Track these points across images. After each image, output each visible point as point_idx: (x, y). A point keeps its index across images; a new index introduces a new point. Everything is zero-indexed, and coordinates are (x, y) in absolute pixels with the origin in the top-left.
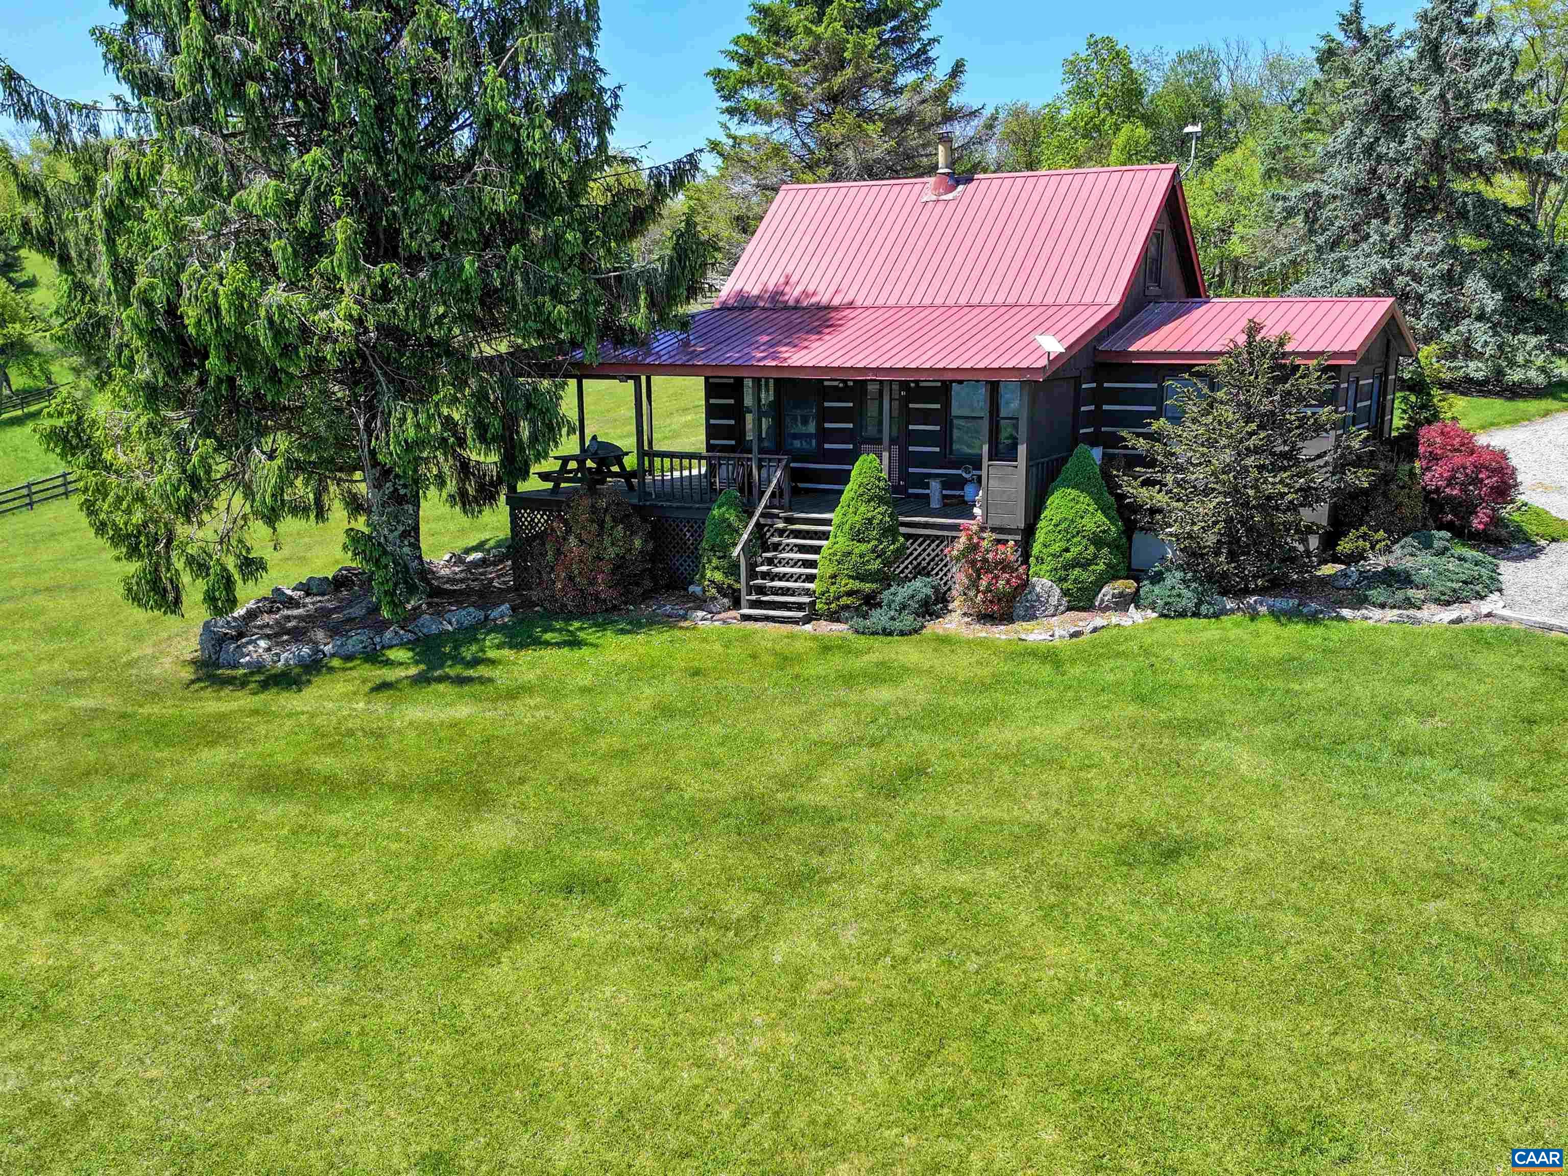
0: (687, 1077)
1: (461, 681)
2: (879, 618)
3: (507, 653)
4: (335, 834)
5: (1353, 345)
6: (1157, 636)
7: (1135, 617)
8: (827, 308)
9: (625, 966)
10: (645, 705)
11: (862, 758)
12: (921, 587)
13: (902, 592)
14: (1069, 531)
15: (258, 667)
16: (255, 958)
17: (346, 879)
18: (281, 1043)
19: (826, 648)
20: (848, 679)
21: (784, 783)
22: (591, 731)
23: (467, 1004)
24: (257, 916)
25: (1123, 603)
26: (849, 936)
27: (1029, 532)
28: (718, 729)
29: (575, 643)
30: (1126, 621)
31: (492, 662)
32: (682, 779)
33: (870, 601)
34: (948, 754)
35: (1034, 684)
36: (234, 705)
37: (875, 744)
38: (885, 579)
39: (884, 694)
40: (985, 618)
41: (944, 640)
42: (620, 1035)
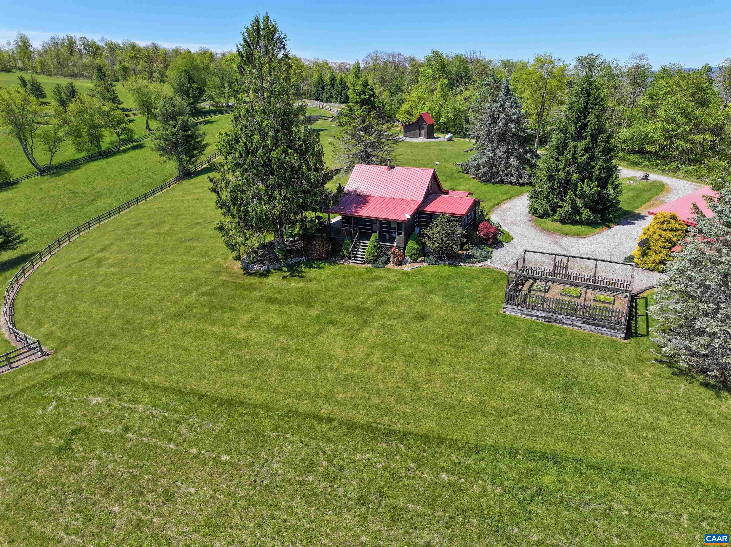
0: (351, 355)
1: (300, 277)
2: (377, 264)
3: (307, 270)
4: (286, 312)
5: (464, 213)
6: (427, 270)
7: (424, 265)
8: (366, 196)
9: (340, 337)
10: (335, 284)
11: (375, 298)
12: (384, 258)
13: (381, 259)
14: (412, 249)
15: (257, 271)
16: (280, 335)
17: (291, 321)
18: (289, 350)
19: (368, 271)
20: (372, 279)
21: (362, 303)
22: (327, 290)
23: (317, 344)
24: (278, 328)
25: (422, 262)
26: (374, 332)
27: (405, 248)
28: (349, 291)
29: (319, 268)
30: (422, 266)
31: (305, 272)
32: (345, 302)
33: (376, 260)
34: (389, 298)
35: (404, 281)
36: (256, 281)
37: (377, 295)
38: (378, 256)
39: (378, 283)
40: (397, 264)
41: (389, 270)
42: (341, 348)
